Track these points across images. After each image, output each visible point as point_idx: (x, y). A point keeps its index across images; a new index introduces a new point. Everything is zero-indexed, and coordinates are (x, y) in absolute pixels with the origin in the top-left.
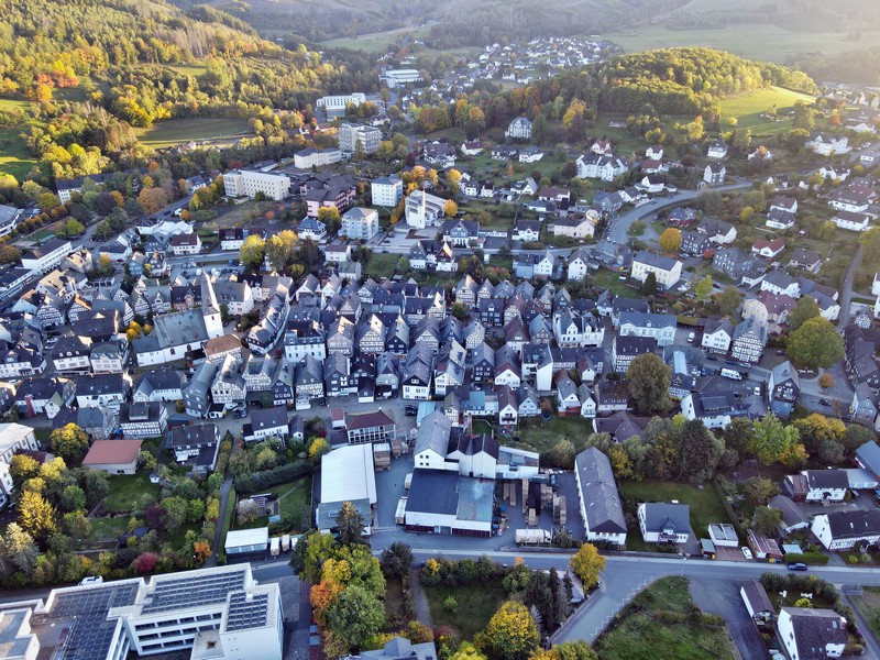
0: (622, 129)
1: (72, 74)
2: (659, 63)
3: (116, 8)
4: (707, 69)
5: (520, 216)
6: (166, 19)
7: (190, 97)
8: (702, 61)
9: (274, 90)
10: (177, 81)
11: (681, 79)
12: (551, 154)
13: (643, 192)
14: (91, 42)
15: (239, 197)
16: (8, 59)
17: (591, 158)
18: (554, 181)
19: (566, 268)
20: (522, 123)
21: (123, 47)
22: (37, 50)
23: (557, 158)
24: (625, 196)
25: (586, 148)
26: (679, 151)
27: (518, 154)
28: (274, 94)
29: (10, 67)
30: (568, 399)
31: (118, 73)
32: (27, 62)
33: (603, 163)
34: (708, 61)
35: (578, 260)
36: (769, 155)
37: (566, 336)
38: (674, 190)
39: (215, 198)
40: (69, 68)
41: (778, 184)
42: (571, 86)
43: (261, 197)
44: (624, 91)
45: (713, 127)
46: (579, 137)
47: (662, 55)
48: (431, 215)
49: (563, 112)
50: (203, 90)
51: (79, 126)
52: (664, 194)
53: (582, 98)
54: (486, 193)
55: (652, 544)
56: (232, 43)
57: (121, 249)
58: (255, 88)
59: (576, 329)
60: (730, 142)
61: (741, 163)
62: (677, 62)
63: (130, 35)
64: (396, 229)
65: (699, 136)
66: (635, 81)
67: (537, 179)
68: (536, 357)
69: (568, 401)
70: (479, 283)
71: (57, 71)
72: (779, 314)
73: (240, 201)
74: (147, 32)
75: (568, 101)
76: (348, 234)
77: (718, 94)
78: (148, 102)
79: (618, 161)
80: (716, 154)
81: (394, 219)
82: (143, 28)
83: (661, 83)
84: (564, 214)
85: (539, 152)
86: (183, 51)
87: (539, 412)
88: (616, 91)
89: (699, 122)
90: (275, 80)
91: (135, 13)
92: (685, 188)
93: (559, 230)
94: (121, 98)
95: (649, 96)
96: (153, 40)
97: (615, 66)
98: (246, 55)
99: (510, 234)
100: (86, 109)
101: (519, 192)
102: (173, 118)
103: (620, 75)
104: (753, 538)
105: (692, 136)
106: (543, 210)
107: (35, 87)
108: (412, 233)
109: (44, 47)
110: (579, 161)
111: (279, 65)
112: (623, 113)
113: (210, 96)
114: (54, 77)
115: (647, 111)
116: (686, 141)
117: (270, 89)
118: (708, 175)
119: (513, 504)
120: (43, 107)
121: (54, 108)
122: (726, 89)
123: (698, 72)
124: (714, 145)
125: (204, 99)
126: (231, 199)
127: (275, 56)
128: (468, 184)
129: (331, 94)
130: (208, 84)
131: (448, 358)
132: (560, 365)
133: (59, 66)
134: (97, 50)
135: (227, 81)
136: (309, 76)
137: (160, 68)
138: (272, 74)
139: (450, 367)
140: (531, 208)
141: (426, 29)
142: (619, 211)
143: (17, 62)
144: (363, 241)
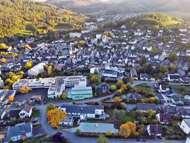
0: (143, 27)
1: (40, 17)
2: (151, 15)
3: (47, 6)
4: (161, 17)
5: (123, 40)
6: (56, 8)
7: (61, 22)
8: (160, 15)
9: (76, 21)
10: (58, 19)
11: (155, 18)
12: (129, 31)
13: (146, 37)
14: (43, 12)
15: (72, 37)
16: (29, 14)
17: (137, 32)
18: (130, 35)
19: (131, 48)
20: (124, 26)
21: (48, 13)
22: (33, 13)
23: (130, 32)
24: (143, 38)
25: (136, 30)
26: (154, 31)
27: (123, 31)
28: (76, 22)
29: (29, 16)
30: (130, 63)
31: (47, 18)
32: (32, 15)
33: (139, 32)
34: (161, 15)
35: (133, 46)
36: (171, 31)
37: (130, 56)
38: (152, 37)
39: (68, 37)
40: (39, 16)
41: (172, 36)
42: (134, 19)
43: (76, 37)
44: (144, 20)
45: (161, 27)
46: (135, 28)
47: (152, 14)
48: (107, 40)
49: (132, 24)
50: (63, 21)
51: (42, 26)
52: (150, 38)
53: (136, 21)
54: (117, 37)
55: (142, 80)
56: (68, 13)
57: (53, 44)
58: (73, 21)
59: (132, 55)
60: (164, 29)
61: (166, 33)
62: (155, 15)
63: (50, 11)
64: (101, 42)
65: (158, 28)
66: (146, 18)
67: (126, 35)
68: (125, 58)
69: (130, 64)
70: (115, 49)
71: (37, 17)
72: (168, 54)
73: (72, 38)
74: (53, 10)
75: (133, 22)
76: (92, 43)
77: (162, 21)
78: (54, 22)
79: (142, 32)
80: (161, 31)
81: (100, 40)
82: (52, 10)
83: (151, 19)
84: (131, 40)
85: (127, 31)
86: (59, 14)
87: (125, 65)
88: (142, 20)
89: (158, 26)
90: (76, 19)
91: (50, 7)
92: (154, 37)
93: (130, 42)
94: (49, 22)
95: (149, 21)
96: (54, 12)
97: (142, 16)
98: (71, 15)
99: (121, 43)
100: (43, 23)
101: (123, 37)
102: (58, 25)
103: (143, 17)
104: (158, 79)
105: (156, 28)
106: (127, 40)
107: (34, 19)
108: (103, 43)
109: (35, 12)
110: (135, 32)
111: (77, 17)
112: (143, 24)
113: (64, 22)
114: (36, 18)
115: (148, 24)
116: (155, 29)
117: (75, 21)
118: (159, 34)
119: (120, 75)
120: (35, 23)
121: (37, 23)
122: (164, 20)
123: (159, 17)
124: (160, 30)
125: (63, 22)
126: (70, 37)
127: (76, 15)
128: (114, 35)
129: (87, 22)
130: (64, 19)
131: (110, 57)
132: (129, 60)
133: (37, 16)
134: (44, 13)
135: (67, 19)
136: (83, 19)
137: (55, 17)
138: (76, 18)
139: (110, 59)
140: (125, 39)
141: (105, 11)
142: (141, 40)
143: (30, 15)
144: (95, 44)
